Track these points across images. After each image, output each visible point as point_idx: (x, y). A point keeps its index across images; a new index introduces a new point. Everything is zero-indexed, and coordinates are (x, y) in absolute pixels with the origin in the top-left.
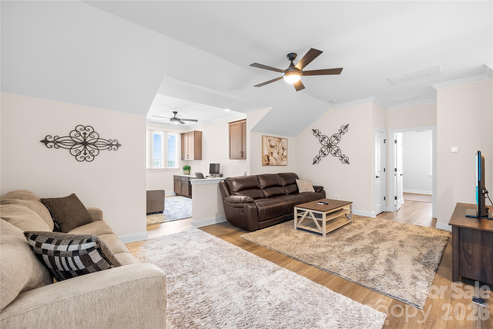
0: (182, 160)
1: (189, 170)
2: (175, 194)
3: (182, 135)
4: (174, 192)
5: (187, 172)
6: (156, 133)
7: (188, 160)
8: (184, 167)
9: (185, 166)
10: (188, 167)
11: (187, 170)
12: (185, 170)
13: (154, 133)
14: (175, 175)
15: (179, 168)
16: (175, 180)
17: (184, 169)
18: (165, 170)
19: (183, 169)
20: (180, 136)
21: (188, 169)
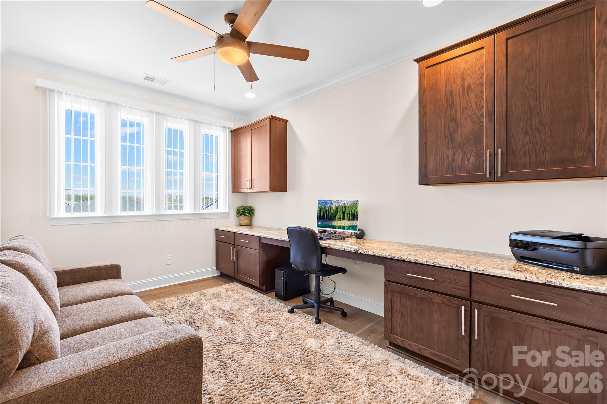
0: (233, 192)
1: (251, 215)
2: (219, 274)
3: (236, 133)
4: (217, 269)
5: (244, 219)
6: (172, 124)
7: (251, 191)
8: (238, 210)
9: (242, 206)
10: (248, 210)
11: (246, 215)
12: (241, 215)
13: (167, 123)
14: (220, 228)
15: (227, 211)
16: (218, 241)
17: (238, 213)
18: (196, 216)
19: (236, 214)
20: (228, 136)
21: (249, 213)
